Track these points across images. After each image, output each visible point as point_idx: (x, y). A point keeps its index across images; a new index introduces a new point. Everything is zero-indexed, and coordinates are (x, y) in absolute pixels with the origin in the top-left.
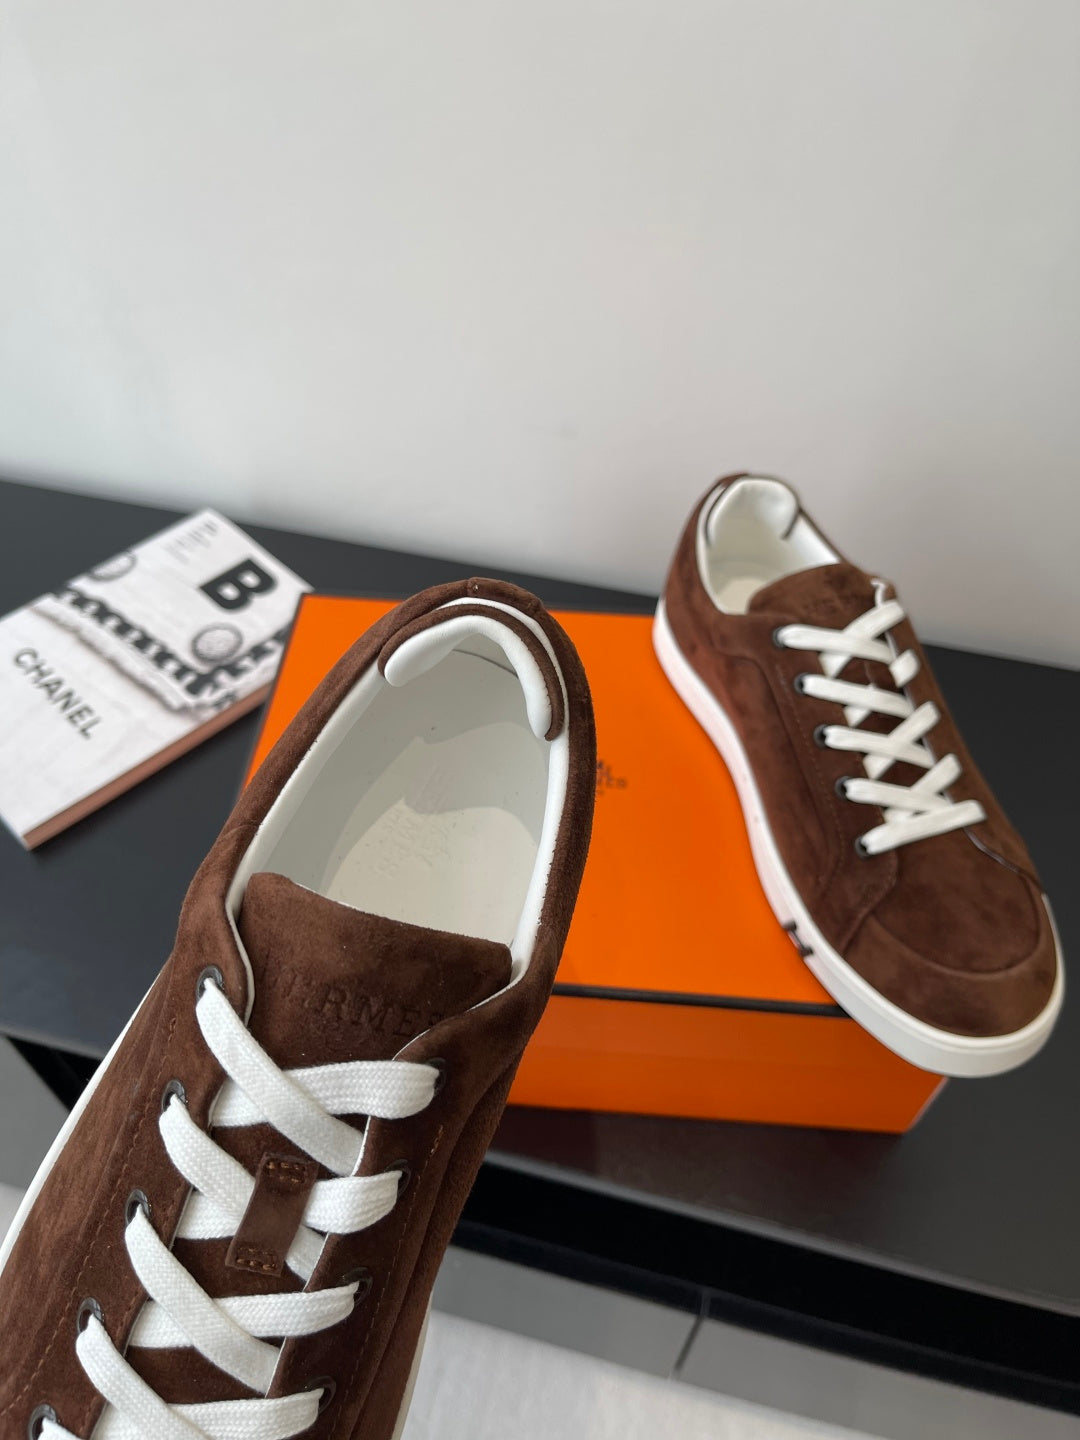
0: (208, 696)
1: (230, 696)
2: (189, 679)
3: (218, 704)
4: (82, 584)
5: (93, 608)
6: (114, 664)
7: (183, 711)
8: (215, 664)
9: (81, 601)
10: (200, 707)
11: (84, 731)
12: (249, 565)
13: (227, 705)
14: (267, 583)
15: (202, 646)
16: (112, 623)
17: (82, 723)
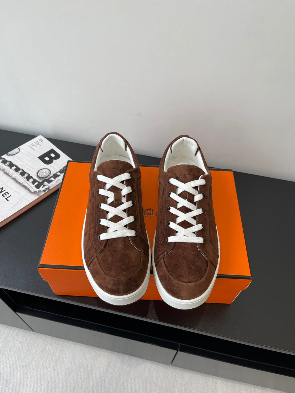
0: (42, 189)
1: (48, 188)
2: (37, 183)
3: (44, 191)
4: (5, 157)
5: (8, 163)
6: (14, 179)
7: (35, 192)
8: (43, 179)
9: (5, 162)
10: (40, 191)
11: (6, 199)
12: (52, 151)
13: (47, 191)
14: (57, 156)
15: (39, 174)
16: (14, 168)
17: (6, 197)
